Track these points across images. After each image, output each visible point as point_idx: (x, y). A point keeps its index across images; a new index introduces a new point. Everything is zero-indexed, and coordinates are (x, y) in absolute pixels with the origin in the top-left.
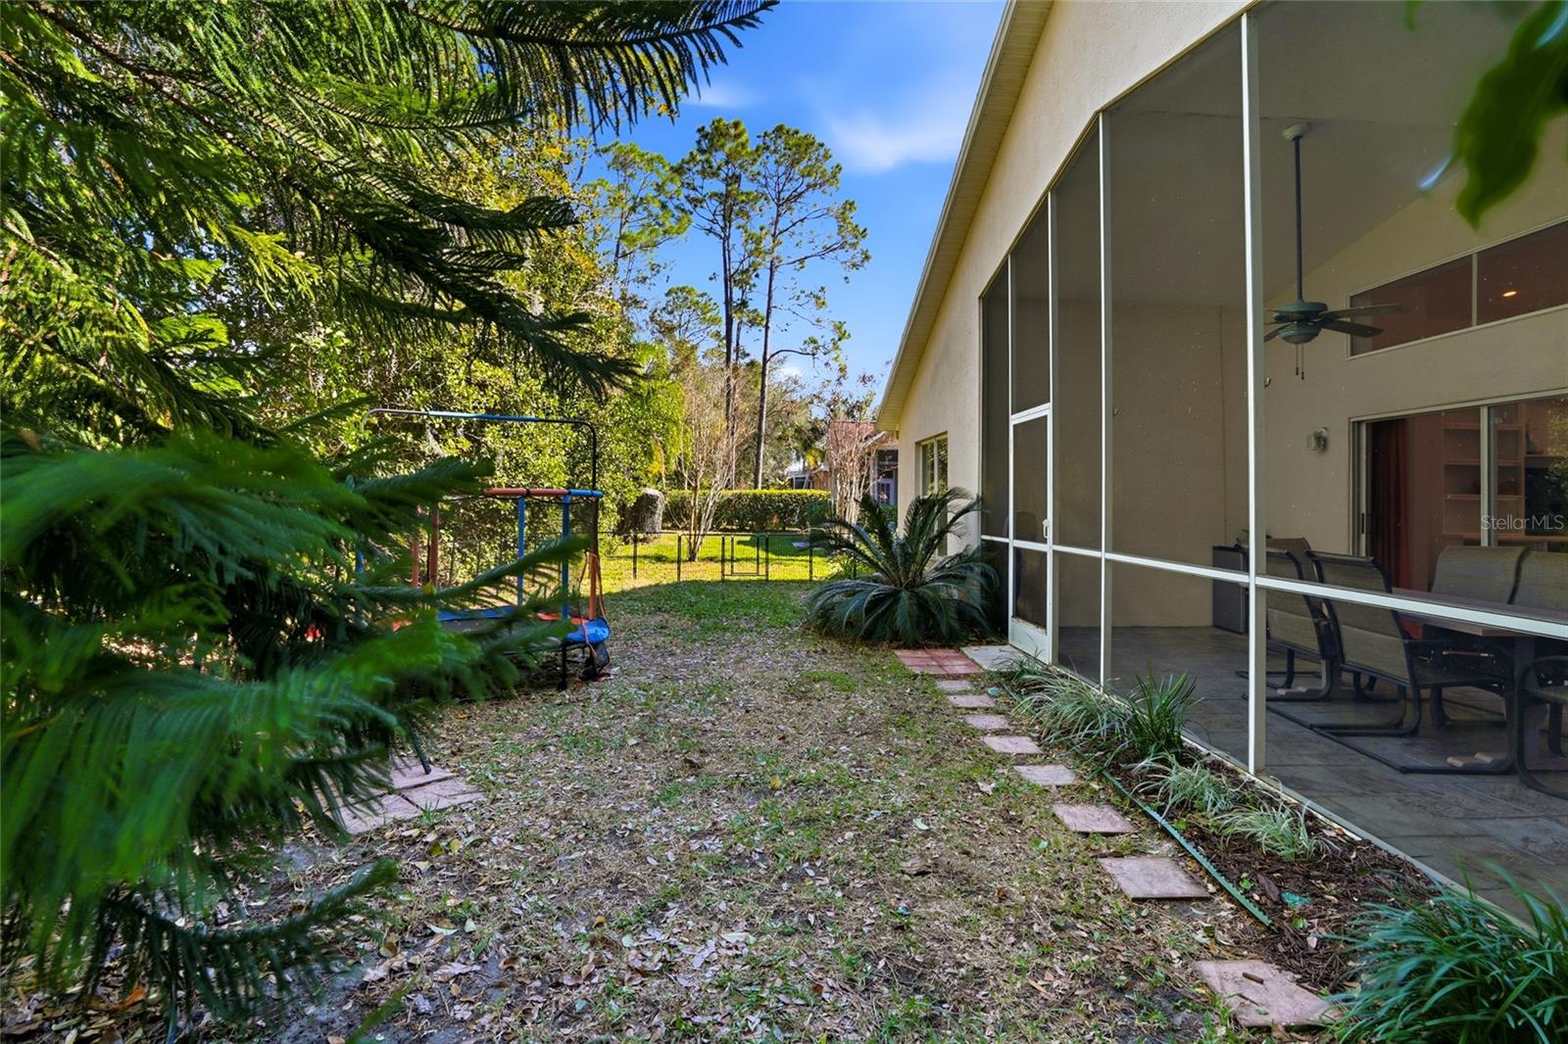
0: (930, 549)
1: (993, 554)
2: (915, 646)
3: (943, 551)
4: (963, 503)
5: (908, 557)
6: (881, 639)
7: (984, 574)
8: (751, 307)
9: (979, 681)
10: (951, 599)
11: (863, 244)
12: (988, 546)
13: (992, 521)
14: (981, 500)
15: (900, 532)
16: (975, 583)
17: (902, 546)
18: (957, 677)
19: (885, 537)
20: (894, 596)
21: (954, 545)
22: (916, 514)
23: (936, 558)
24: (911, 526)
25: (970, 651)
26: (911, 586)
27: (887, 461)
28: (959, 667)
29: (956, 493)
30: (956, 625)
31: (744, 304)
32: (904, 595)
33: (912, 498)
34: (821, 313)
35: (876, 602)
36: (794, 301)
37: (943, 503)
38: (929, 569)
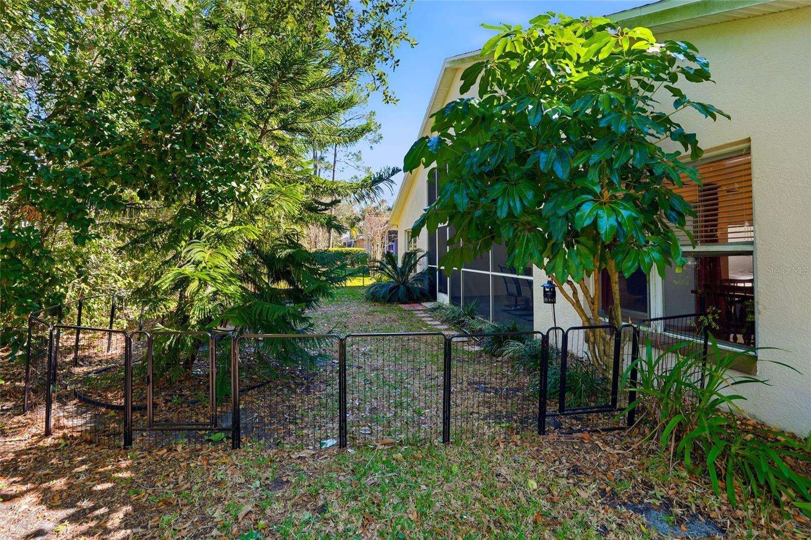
0: (410, 271)
1: (431, 271)
2: (406, 303)
3: (415, 271)
4: (422, 254)
5: (403, 273)
6: (394, 302)
7: (429, 278)
8: (326, 160)
9: (425, 311)
10: (418, 288)
11: (379, 132)
12: (430, 269)
13: (431, 260)
14: (428, 253)
15: (400, 264)
16: (426, 282)
17: (400, 269)
18: (419, 310)
19: (394, 266)
20: (398, 287)
21: (419, 269)
22: (405, 258)
23: (412, 274)
24: (404, 262)
25: (424, 304)
26: (404, 283)
27: (392, 236)
28: (420, 308)
29: (419, 250)
30: (419, 295)
31: (322, 159)
32: (402, 286)
33: (403, 252)
34: (358, 163)
35: (392, 289)
36: (346, 158)
37: (415, 254)
38: (410, 277)
